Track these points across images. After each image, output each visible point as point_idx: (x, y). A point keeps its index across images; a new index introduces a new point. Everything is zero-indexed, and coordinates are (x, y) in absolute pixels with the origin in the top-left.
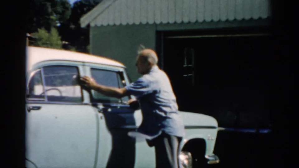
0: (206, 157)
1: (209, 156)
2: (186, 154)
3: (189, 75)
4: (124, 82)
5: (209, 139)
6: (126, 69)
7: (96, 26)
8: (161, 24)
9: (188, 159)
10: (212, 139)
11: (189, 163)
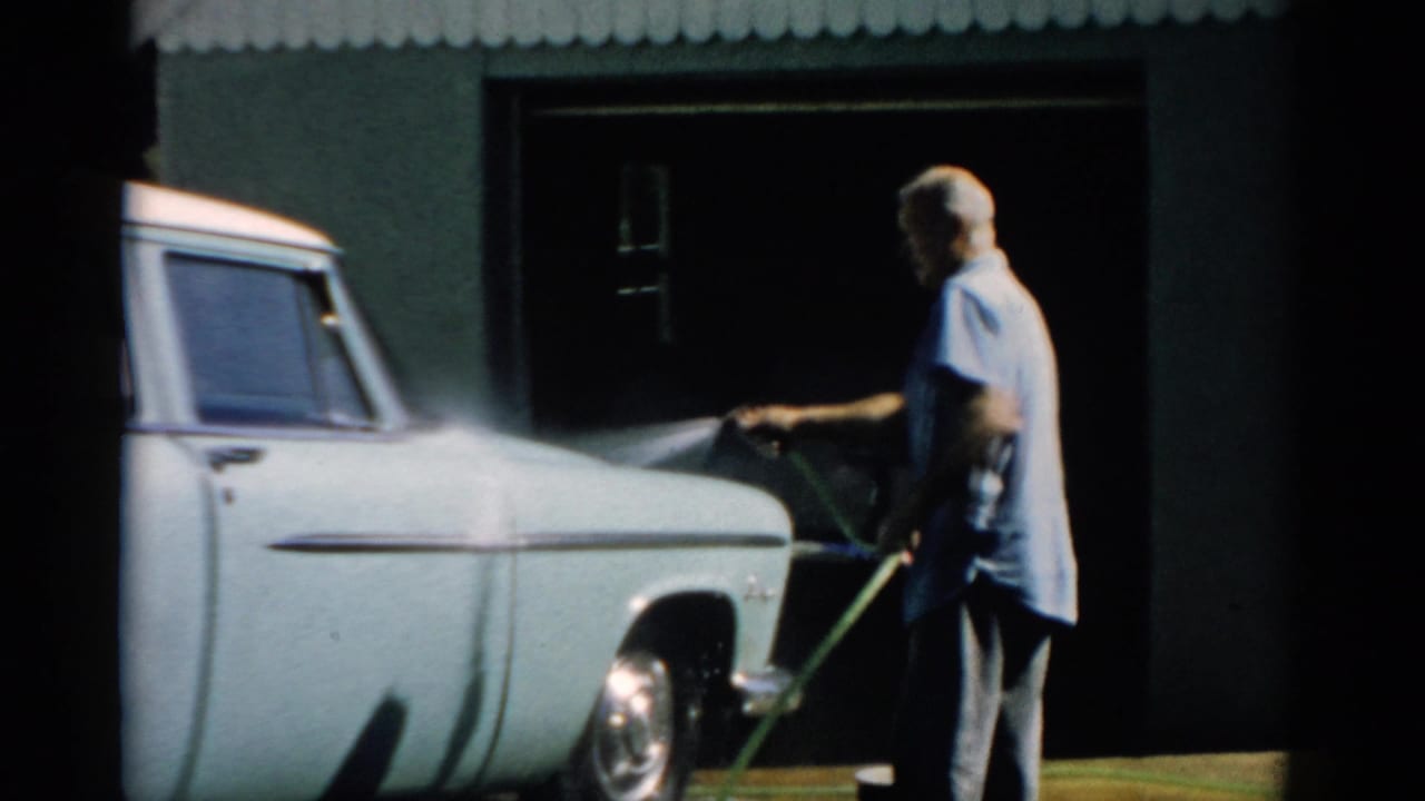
0: (738, 679)
1: (749, 675)
2: (642, 668)
3: (646, 289)
4: (329, 320)
5: (747, 598)
6: (341, 262)
7: (186, 52)
8: (509, 46)
9: (649, 691)
10: (764, 598)
11: (654, 708)
